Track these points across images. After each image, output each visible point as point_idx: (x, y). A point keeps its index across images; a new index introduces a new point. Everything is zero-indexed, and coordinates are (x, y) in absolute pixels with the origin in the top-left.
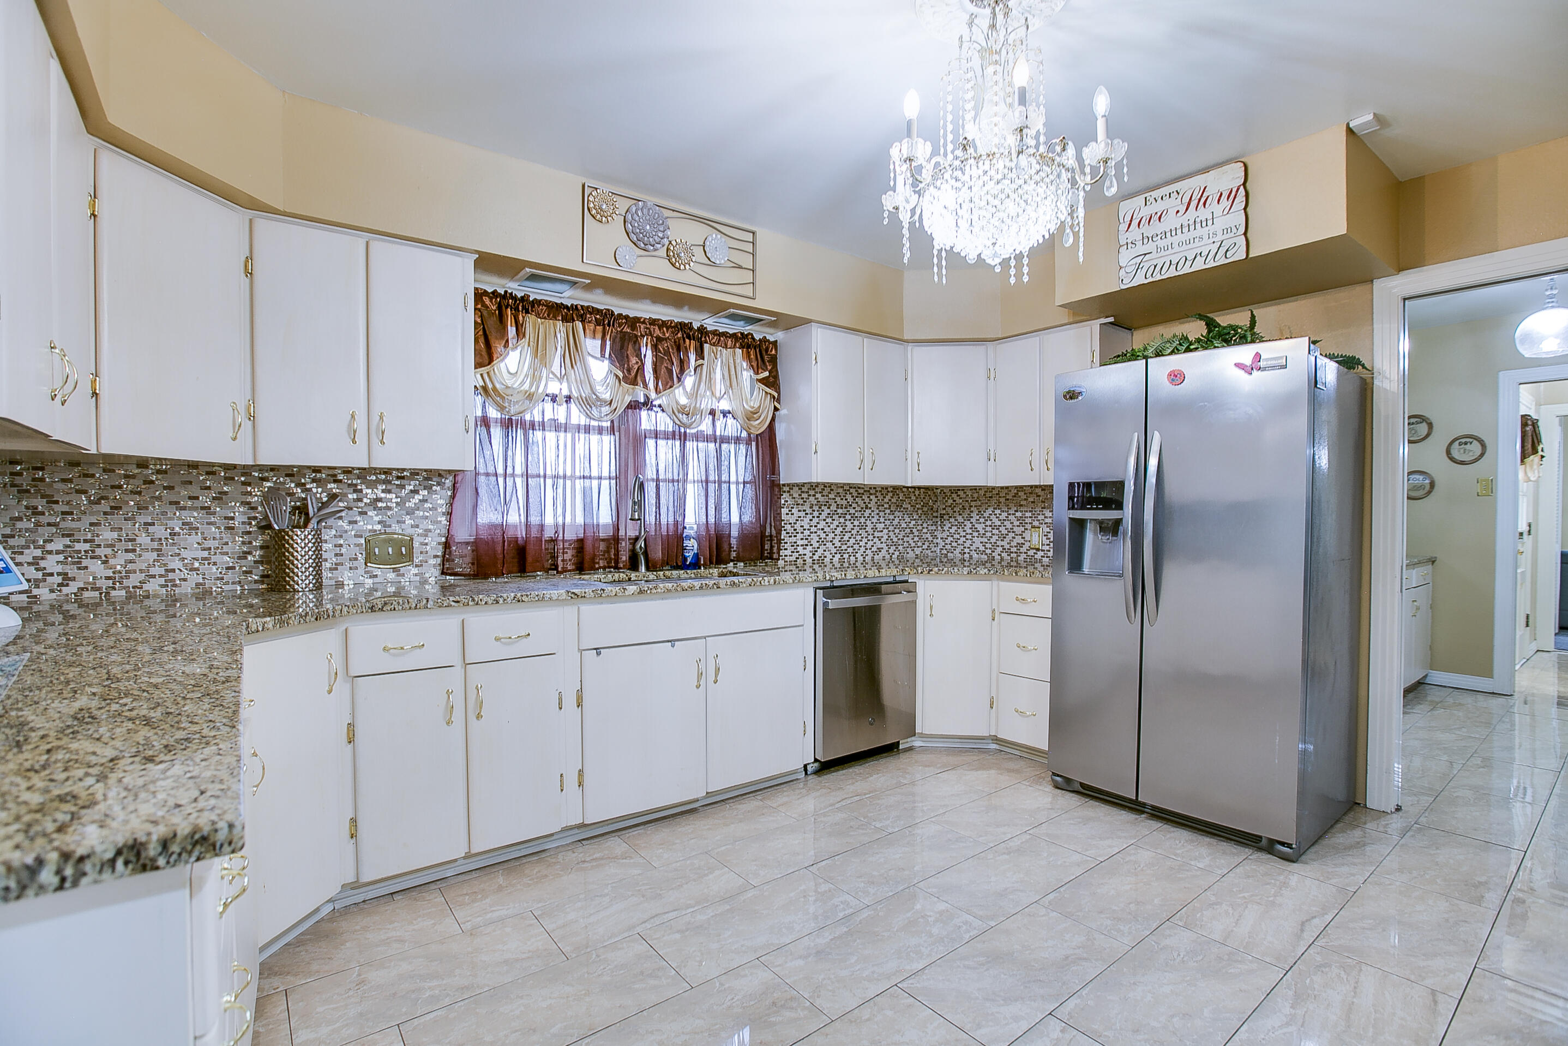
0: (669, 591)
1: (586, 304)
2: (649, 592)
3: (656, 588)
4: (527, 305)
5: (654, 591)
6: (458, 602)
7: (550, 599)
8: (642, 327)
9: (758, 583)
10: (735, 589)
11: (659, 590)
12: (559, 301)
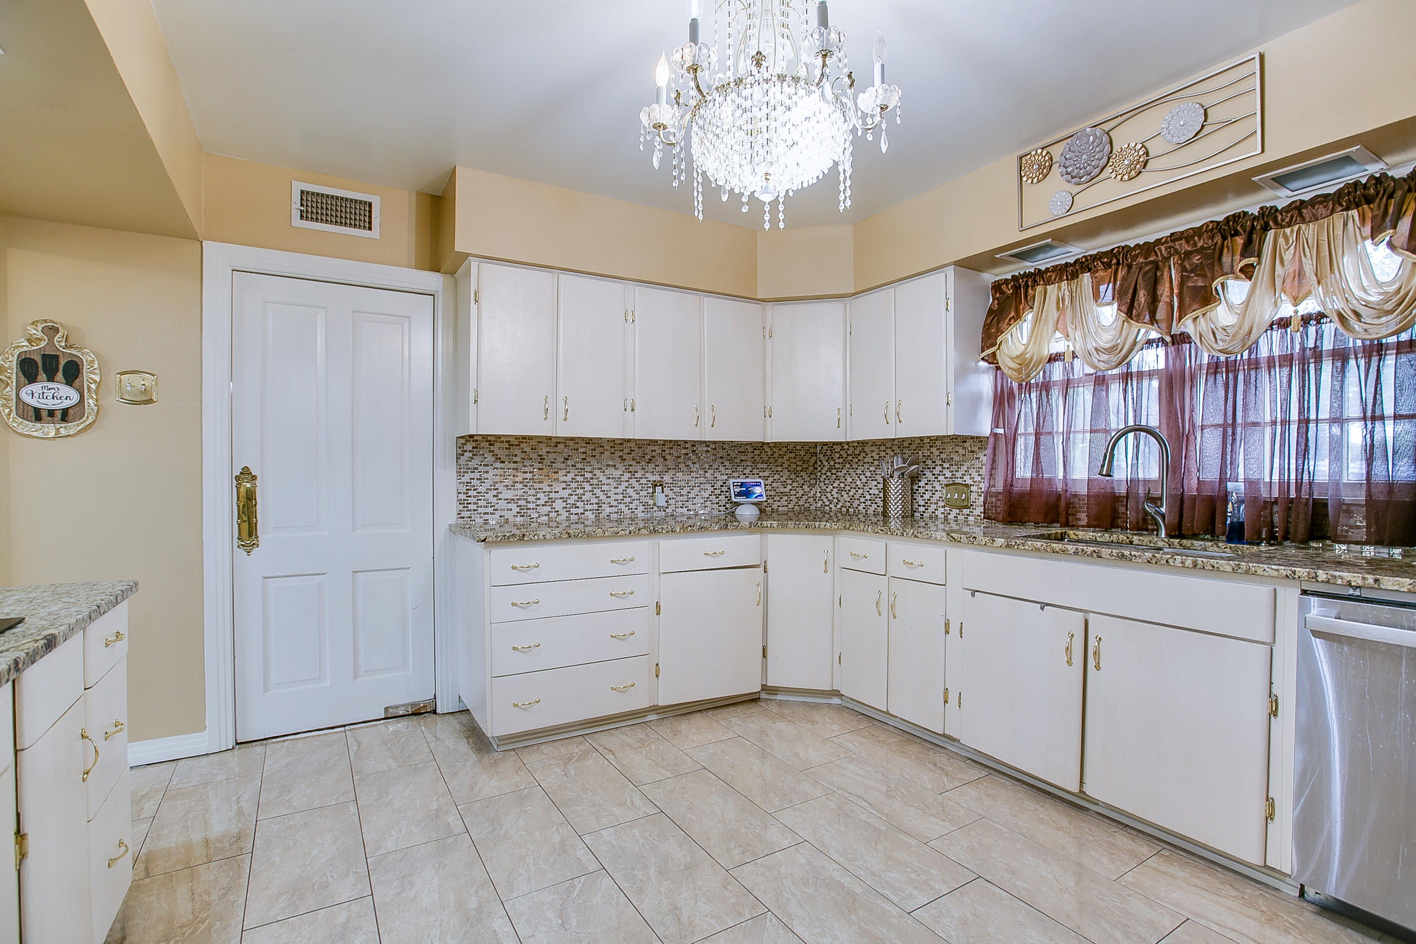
0: (1038, 550)
1: (1095, 252)
2: (1016, 547)
3: (1023, 544)
4: (1038, 277)
5: (1021, 547)
6: (882, 531)
7: (936, 538)
8: (1163, 248)
9: (1163, 562)
10: (1123, 562)
11: (1027, 547)
12: (1063, 262)
